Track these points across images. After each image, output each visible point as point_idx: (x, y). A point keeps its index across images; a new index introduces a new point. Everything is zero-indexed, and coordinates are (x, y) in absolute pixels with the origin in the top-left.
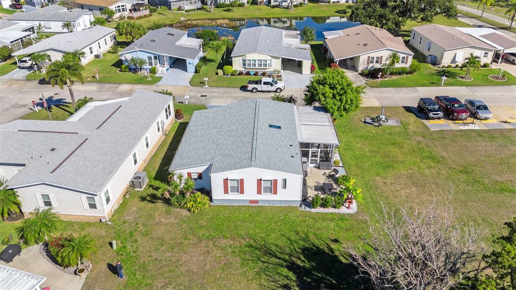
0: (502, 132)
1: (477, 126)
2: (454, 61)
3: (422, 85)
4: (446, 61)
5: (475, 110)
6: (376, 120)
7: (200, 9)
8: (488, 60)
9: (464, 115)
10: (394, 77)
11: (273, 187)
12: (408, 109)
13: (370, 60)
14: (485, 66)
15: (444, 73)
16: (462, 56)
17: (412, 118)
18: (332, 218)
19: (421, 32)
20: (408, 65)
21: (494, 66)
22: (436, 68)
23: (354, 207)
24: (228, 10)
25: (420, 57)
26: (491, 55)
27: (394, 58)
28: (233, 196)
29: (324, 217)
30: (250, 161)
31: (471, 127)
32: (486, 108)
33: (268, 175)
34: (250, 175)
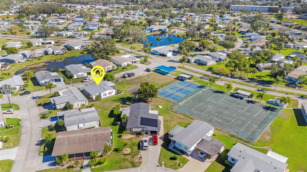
0: (138, 77)
1: (134, 77)
2: (124, 65)
3: (121, 72)
4: (123, 65)
5: (133, 74)
6: (118, 80)
7: (27, 61)
8: (131, 63)
9: (132, 76)
10: (114, 71)
11: (111, 93)
12: (121, 77)
13: (108, 69)
14: (131, 65)
15: (124, 68)
16: (126, 64)
17: (123, 79)
18: (121, 95)
19: (114, 59)
20: (116, 68)
21: (133, 64)
22: (121, 67)
23: (123, 93)
24: (39, 59)
25: (117, 66)
26: (131, 62)
27: (113, 67)
28: (105, 96)
29: (120, 95)
30: (106, 90)
31: (133, 78)
32: (134, 74)
33: (110, 91)
34: (107, 92)
